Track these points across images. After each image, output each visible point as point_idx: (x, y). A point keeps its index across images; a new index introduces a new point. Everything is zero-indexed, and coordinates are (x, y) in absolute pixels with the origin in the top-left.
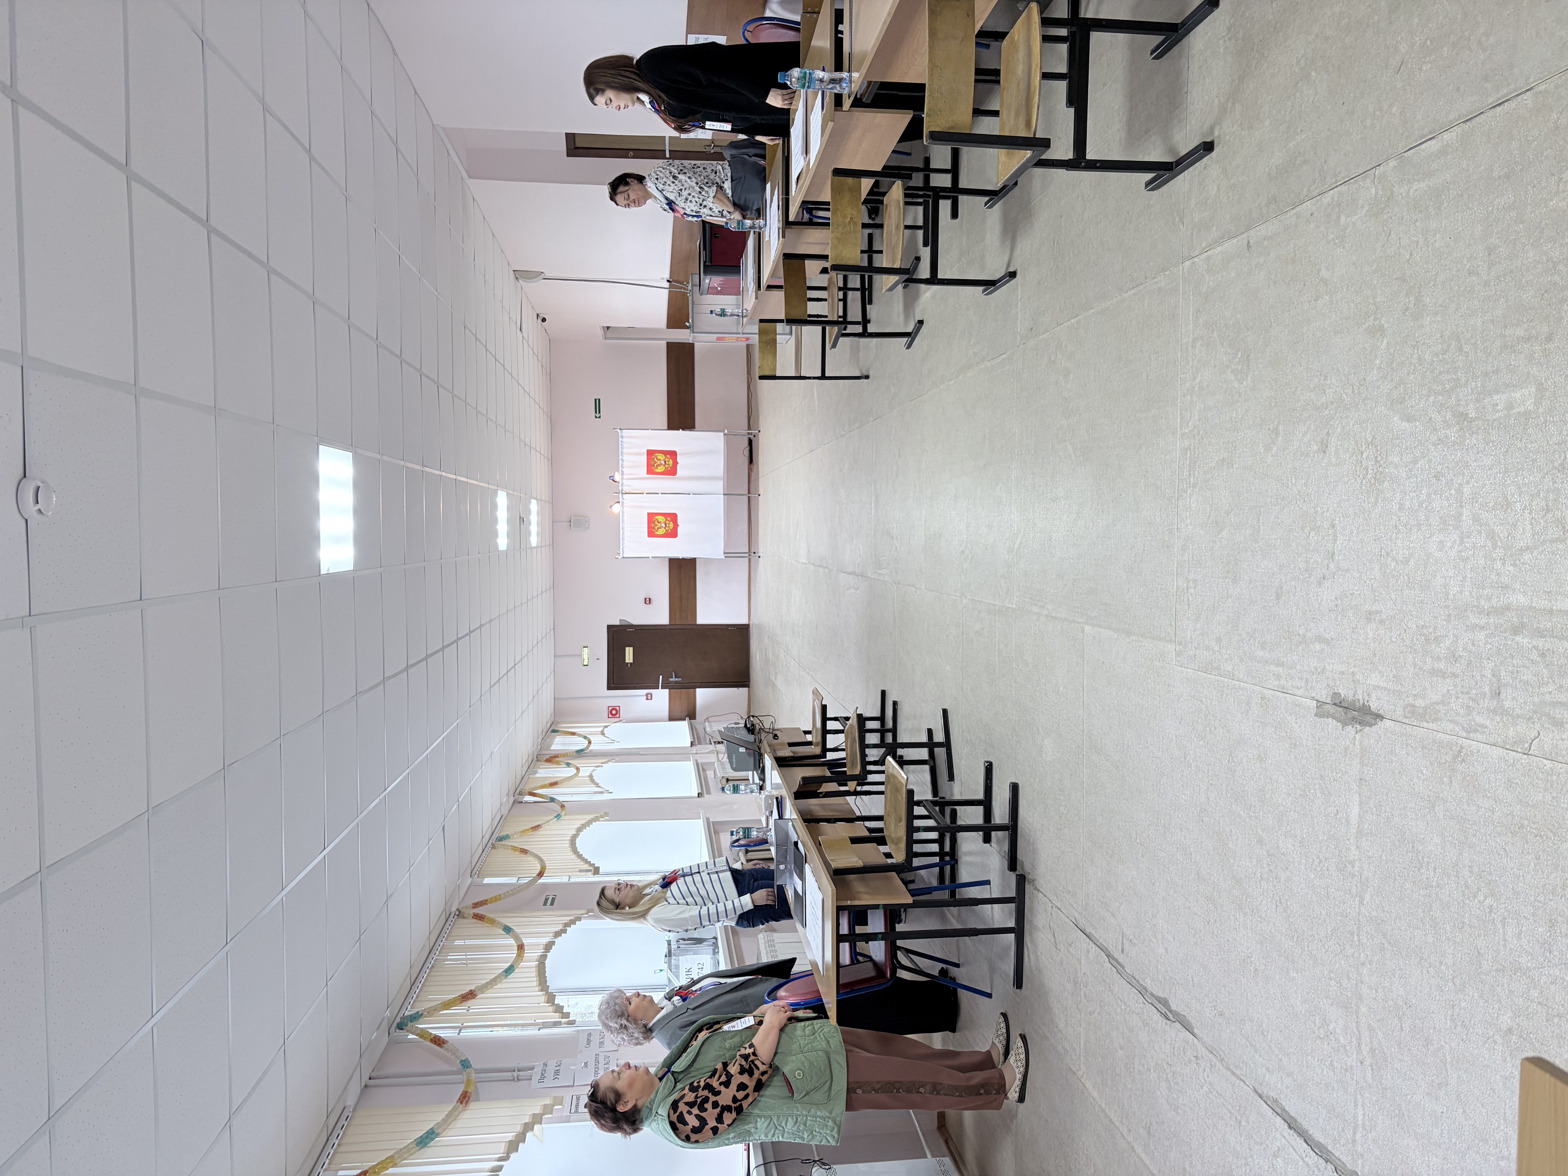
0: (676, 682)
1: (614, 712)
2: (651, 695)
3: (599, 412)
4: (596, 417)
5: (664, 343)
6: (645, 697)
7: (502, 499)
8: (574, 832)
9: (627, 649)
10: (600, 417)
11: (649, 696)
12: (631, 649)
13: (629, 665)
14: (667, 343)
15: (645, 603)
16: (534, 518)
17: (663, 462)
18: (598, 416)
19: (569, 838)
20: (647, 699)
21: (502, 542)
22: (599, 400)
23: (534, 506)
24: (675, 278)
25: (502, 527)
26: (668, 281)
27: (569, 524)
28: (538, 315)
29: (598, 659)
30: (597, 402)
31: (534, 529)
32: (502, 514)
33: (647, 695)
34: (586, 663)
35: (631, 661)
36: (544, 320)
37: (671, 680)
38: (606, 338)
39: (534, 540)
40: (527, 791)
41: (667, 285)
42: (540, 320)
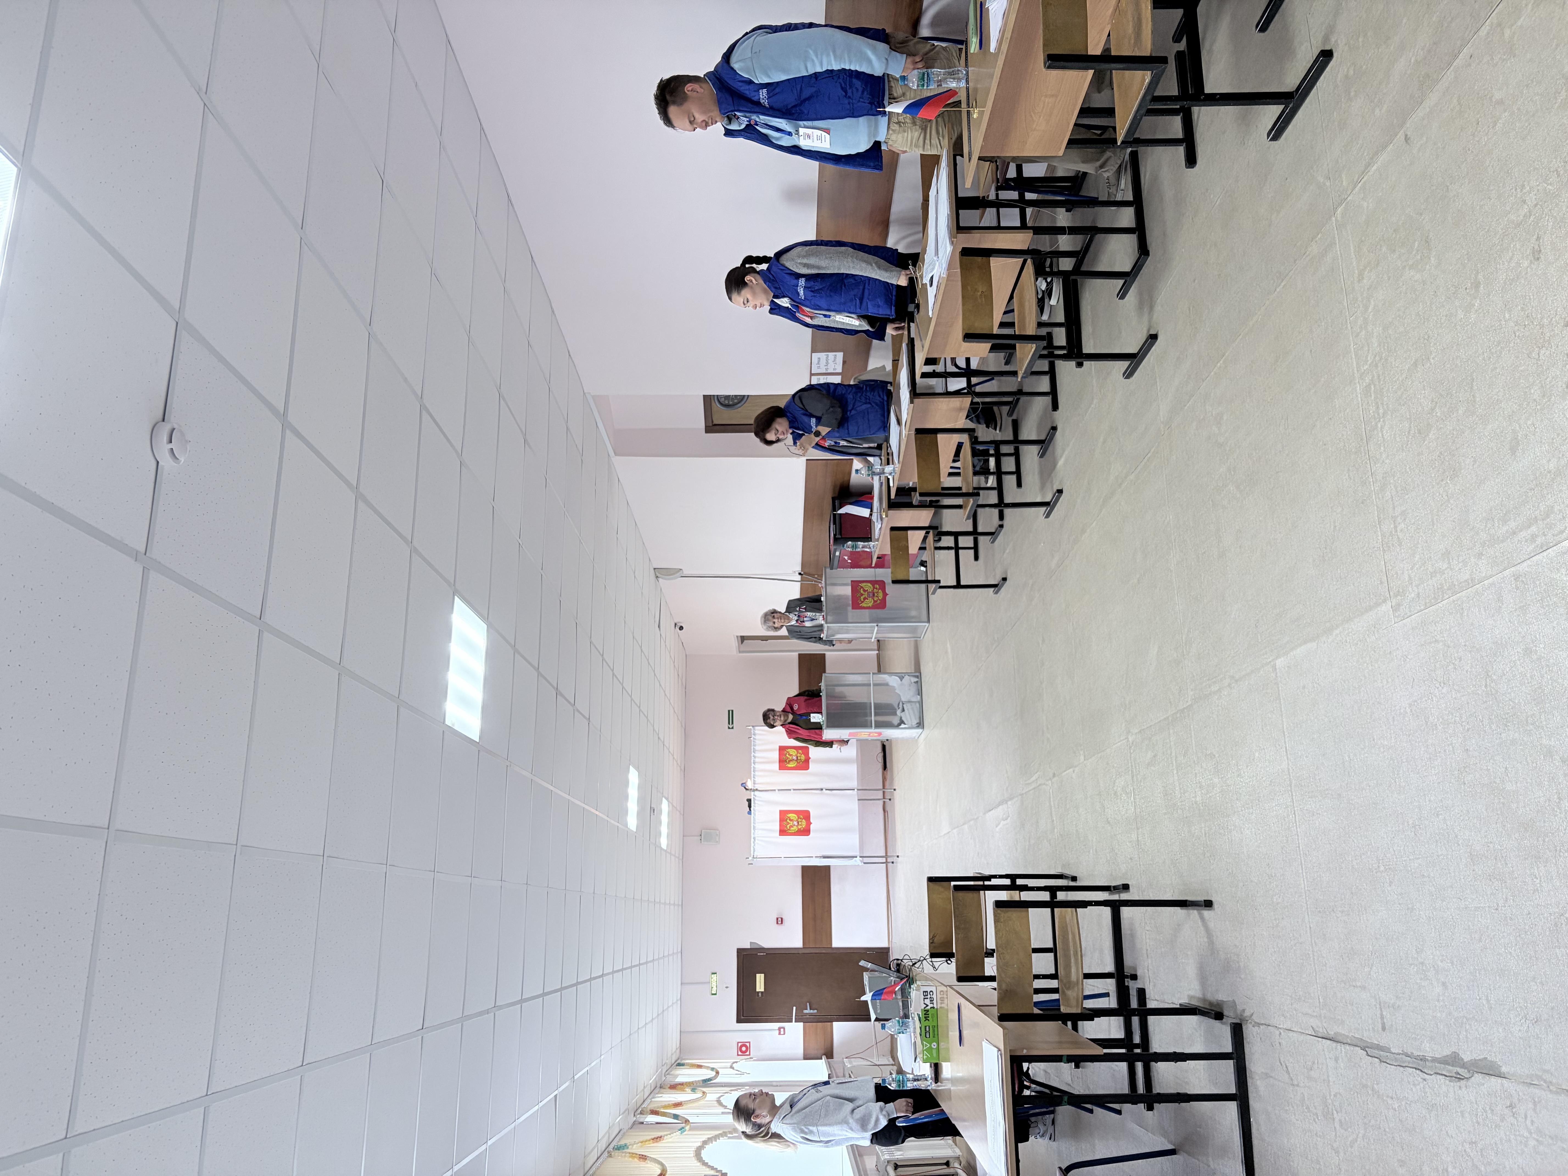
0: (811, 1015)
1: (744, 1049)
2: (784, 1028)
3: (732, 723)
4: (729, 728)
5: (796, 654)
6: (777, 1032)
7: (633, 776)
8: (699, 1144)
9: (758, 975)
10: (732, 728)
11: (782, 1030)
12: (763, 975)
13: (760, 994)
14: (799, 655)
15: (777, 923)
16: (665, 818)
17: (795, 758)
19: (694, 1149)
20: (780, 1034)
21: (632, 822)
22: (732, 711)
23: (665, 806)
24: (806, 571)
25: (633, 806)
26: (800, 574)
27: (699, 838)
28: (676, 624)
29: (727, 987)
30: (731, 714)
31: (664, 829)
32: (633, 792)
33: (779, 1029)
34: (714, 992)
35: (762, 990)
36: (681, 628)
37: (805, 1011)
38: (740, 652)
39: (664, 842)
40: (648, 1110)
41: (799, 578)
42: (677, 629)
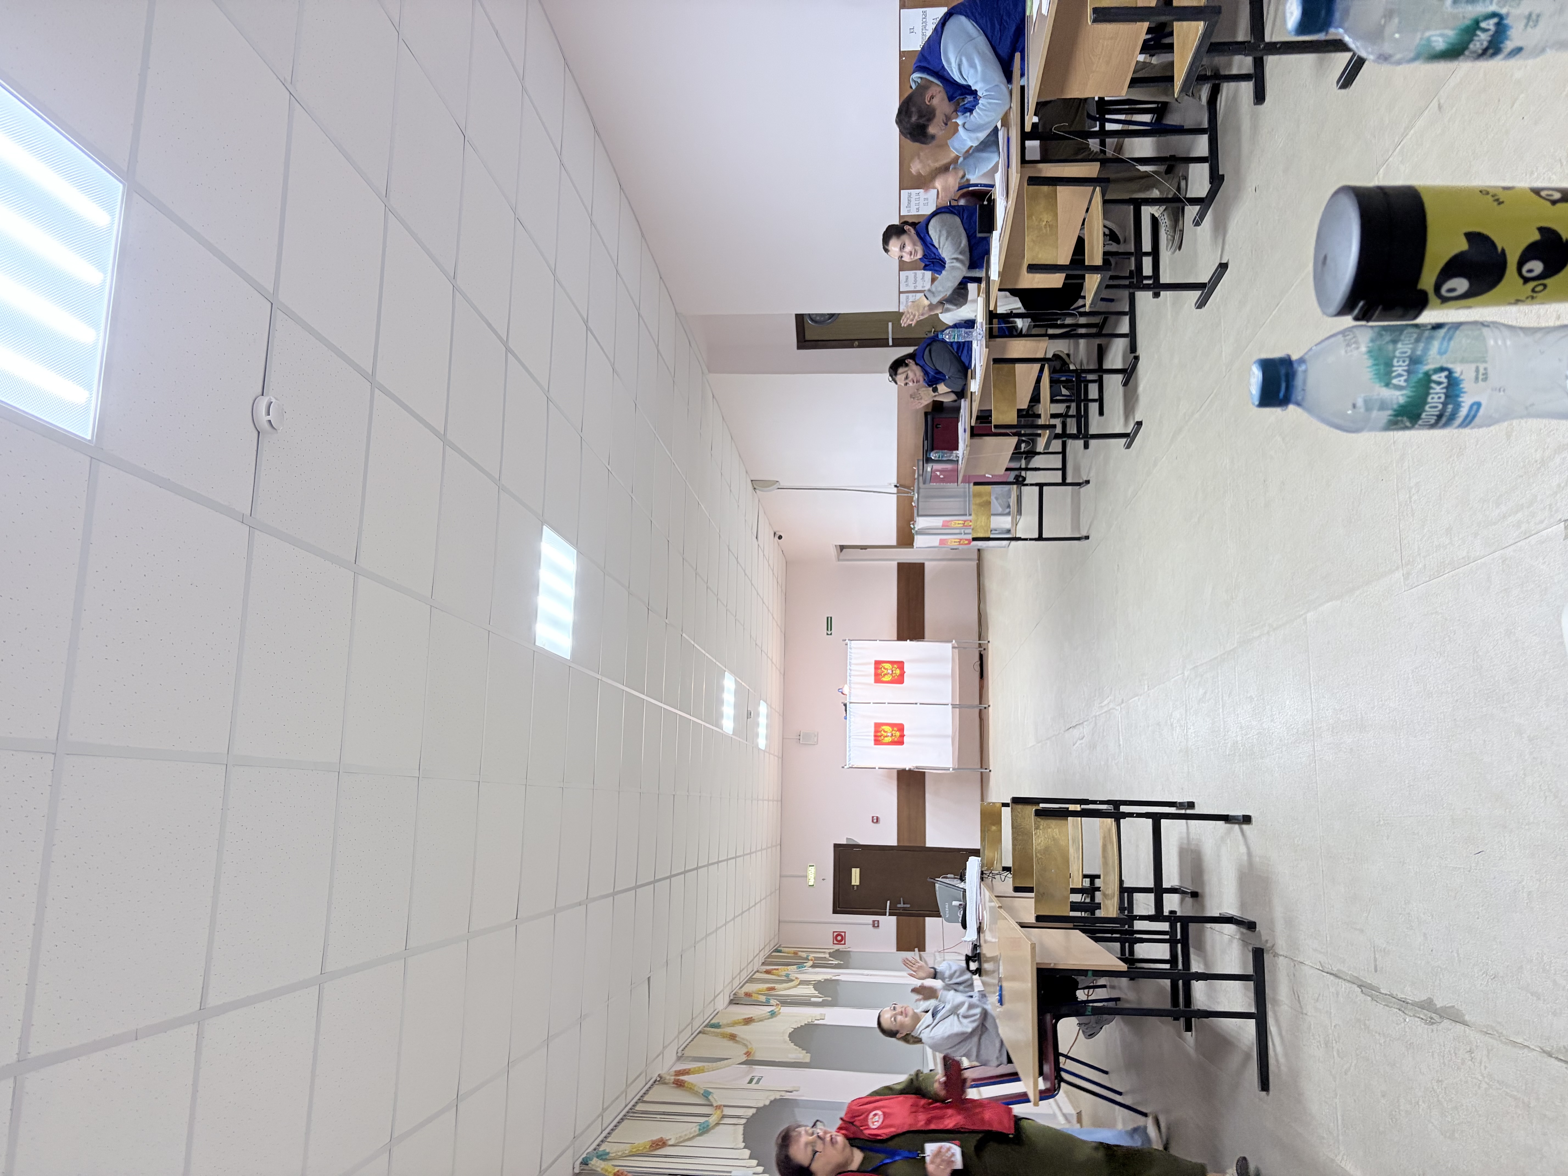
0: (904, 909)
1: (839, 938)
2: (878, 921)
3: (831, 630)
4: (828, 634)
5: (895, 564)
7: (729, 683)
9: (853, 870)
10: (831, 634)
11: (876, 922)
12: (858, 870)
13: (855, 887)
14: (899, 564)
15: (873, 821)
16: (763, 720)
17: (890, 672)
18: (829, 633)
20: (874, 925)
21: (728, 725)
22: (831, 618)
23: (763, 709)
24: (903, 482)
25: (728, 710)
26: (896, 486)
27: (798, 737)
28: (775, 533)
29: (824, 879)
30: (829, 621)
31: (762, 731)
32: (729, 697)
33: (873, 921)
34: (811, 884)
35: (858, 883)
36: (780, 537)
37: (899, 906)
38: (839, 560)
39: (762, 743)
41: (895, 490)
42: (777, 538)
